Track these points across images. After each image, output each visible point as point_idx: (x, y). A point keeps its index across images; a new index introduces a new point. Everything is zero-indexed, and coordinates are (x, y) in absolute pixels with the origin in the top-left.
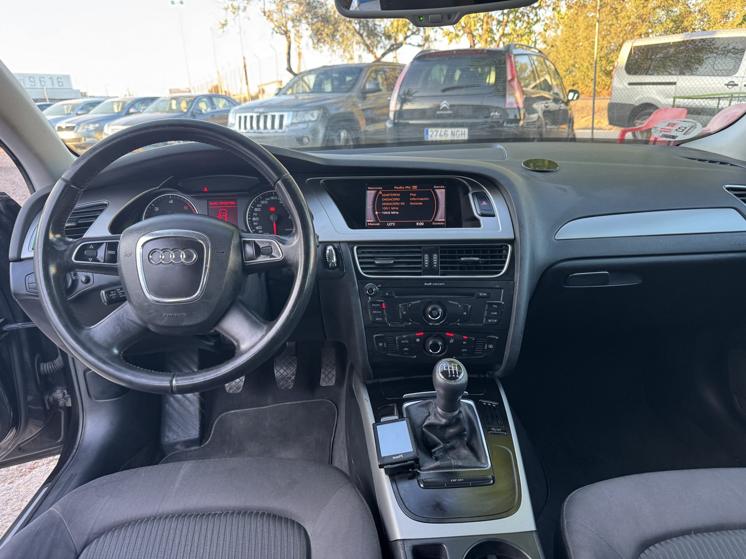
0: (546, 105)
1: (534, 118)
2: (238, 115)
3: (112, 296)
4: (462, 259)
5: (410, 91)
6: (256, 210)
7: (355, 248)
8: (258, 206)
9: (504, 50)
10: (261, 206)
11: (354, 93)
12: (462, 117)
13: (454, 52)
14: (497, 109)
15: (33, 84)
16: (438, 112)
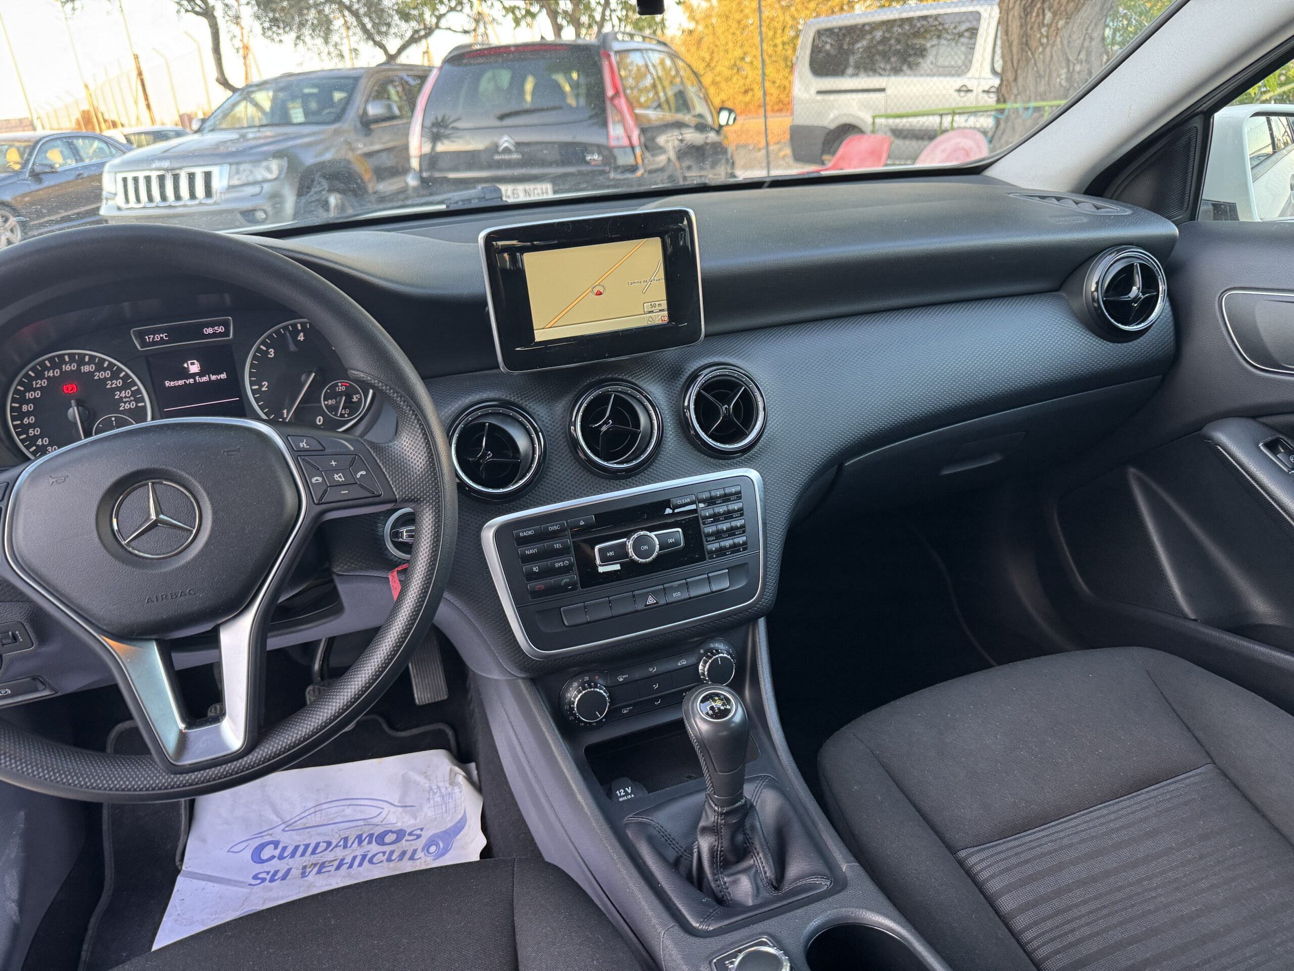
0: (682, 137)
1: (661, 161)
2: (120, 177)
9: (597, 44)
11: (347, 124)
12: (543, 163)
16: (497, 157)
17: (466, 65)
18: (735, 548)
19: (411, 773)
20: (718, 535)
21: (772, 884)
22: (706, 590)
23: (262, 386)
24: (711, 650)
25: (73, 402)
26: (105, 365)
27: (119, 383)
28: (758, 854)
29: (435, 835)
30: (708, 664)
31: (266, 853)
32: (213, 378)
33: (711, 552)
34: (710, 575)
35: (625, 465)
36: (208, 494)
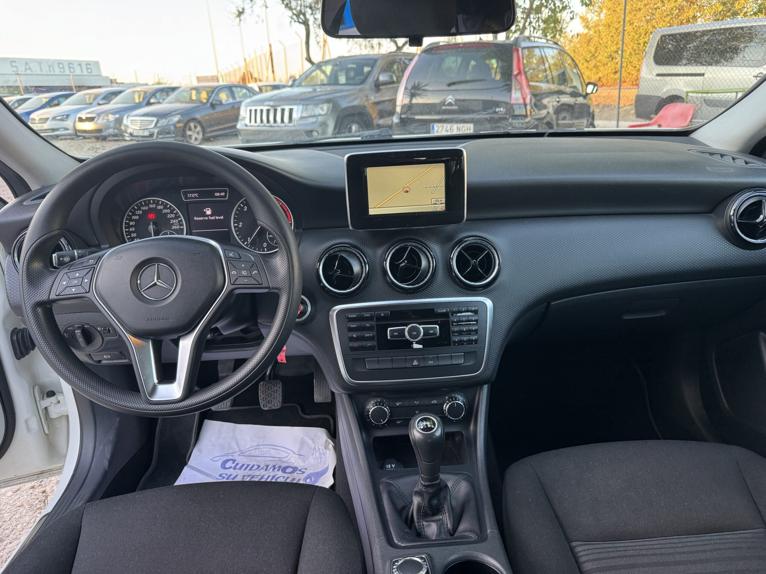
0: (557, 100)
1: (543, 114)
2: (249, 108)
9: (511, 44)
11: (367, 85)
16: (444, 108)
17: (433, 54)
18: (470, 342)
19: (306, 438)
20: (460, 333)
21: (450, 532)
22: (449, 362)
23: (239, 225)
24: (452, 398)
25: (151, 223)
26: (168, 207)
27: (173, 216)
28: (445, 513)
29: (311, 474)
30: (448, 405)
31: (228, 465)
32: (217, 218)
33: (455, 342)
34: (452, 354)
35: (411, 287)
36: (181, 272)
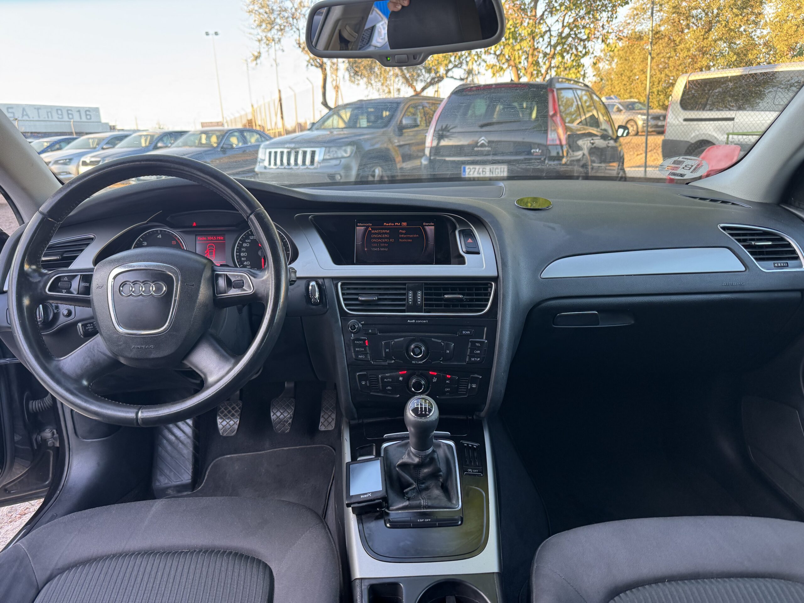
0: (592, 141)
1: (579, 155)
2: (268, 151)
3: (89, 329)
4: (446, 296)
5: (449, 125)
6: (245, 245)
7: (339, 284)
8: (246, 241)
9: (546, 84)
10: (249, 241)
11: (390, 129)
12: (503, 154)
13: (494, 86)
14: (539, 145)
15: (60, 117)
16: (476, 149)
17: (465, 95)
